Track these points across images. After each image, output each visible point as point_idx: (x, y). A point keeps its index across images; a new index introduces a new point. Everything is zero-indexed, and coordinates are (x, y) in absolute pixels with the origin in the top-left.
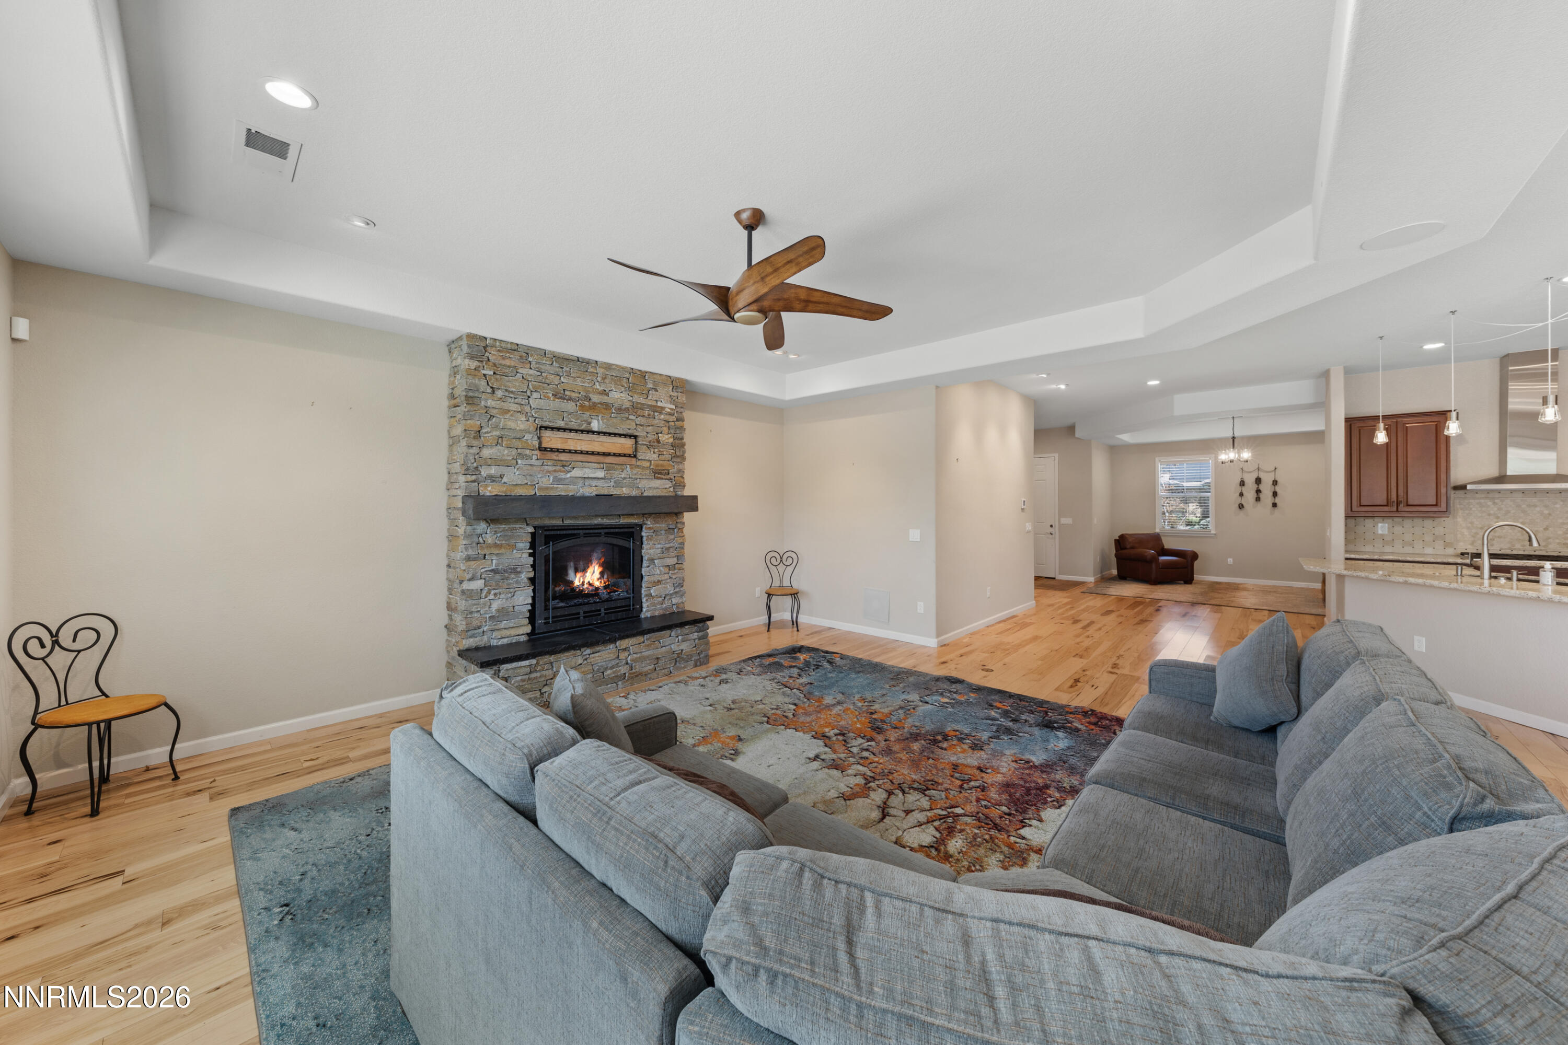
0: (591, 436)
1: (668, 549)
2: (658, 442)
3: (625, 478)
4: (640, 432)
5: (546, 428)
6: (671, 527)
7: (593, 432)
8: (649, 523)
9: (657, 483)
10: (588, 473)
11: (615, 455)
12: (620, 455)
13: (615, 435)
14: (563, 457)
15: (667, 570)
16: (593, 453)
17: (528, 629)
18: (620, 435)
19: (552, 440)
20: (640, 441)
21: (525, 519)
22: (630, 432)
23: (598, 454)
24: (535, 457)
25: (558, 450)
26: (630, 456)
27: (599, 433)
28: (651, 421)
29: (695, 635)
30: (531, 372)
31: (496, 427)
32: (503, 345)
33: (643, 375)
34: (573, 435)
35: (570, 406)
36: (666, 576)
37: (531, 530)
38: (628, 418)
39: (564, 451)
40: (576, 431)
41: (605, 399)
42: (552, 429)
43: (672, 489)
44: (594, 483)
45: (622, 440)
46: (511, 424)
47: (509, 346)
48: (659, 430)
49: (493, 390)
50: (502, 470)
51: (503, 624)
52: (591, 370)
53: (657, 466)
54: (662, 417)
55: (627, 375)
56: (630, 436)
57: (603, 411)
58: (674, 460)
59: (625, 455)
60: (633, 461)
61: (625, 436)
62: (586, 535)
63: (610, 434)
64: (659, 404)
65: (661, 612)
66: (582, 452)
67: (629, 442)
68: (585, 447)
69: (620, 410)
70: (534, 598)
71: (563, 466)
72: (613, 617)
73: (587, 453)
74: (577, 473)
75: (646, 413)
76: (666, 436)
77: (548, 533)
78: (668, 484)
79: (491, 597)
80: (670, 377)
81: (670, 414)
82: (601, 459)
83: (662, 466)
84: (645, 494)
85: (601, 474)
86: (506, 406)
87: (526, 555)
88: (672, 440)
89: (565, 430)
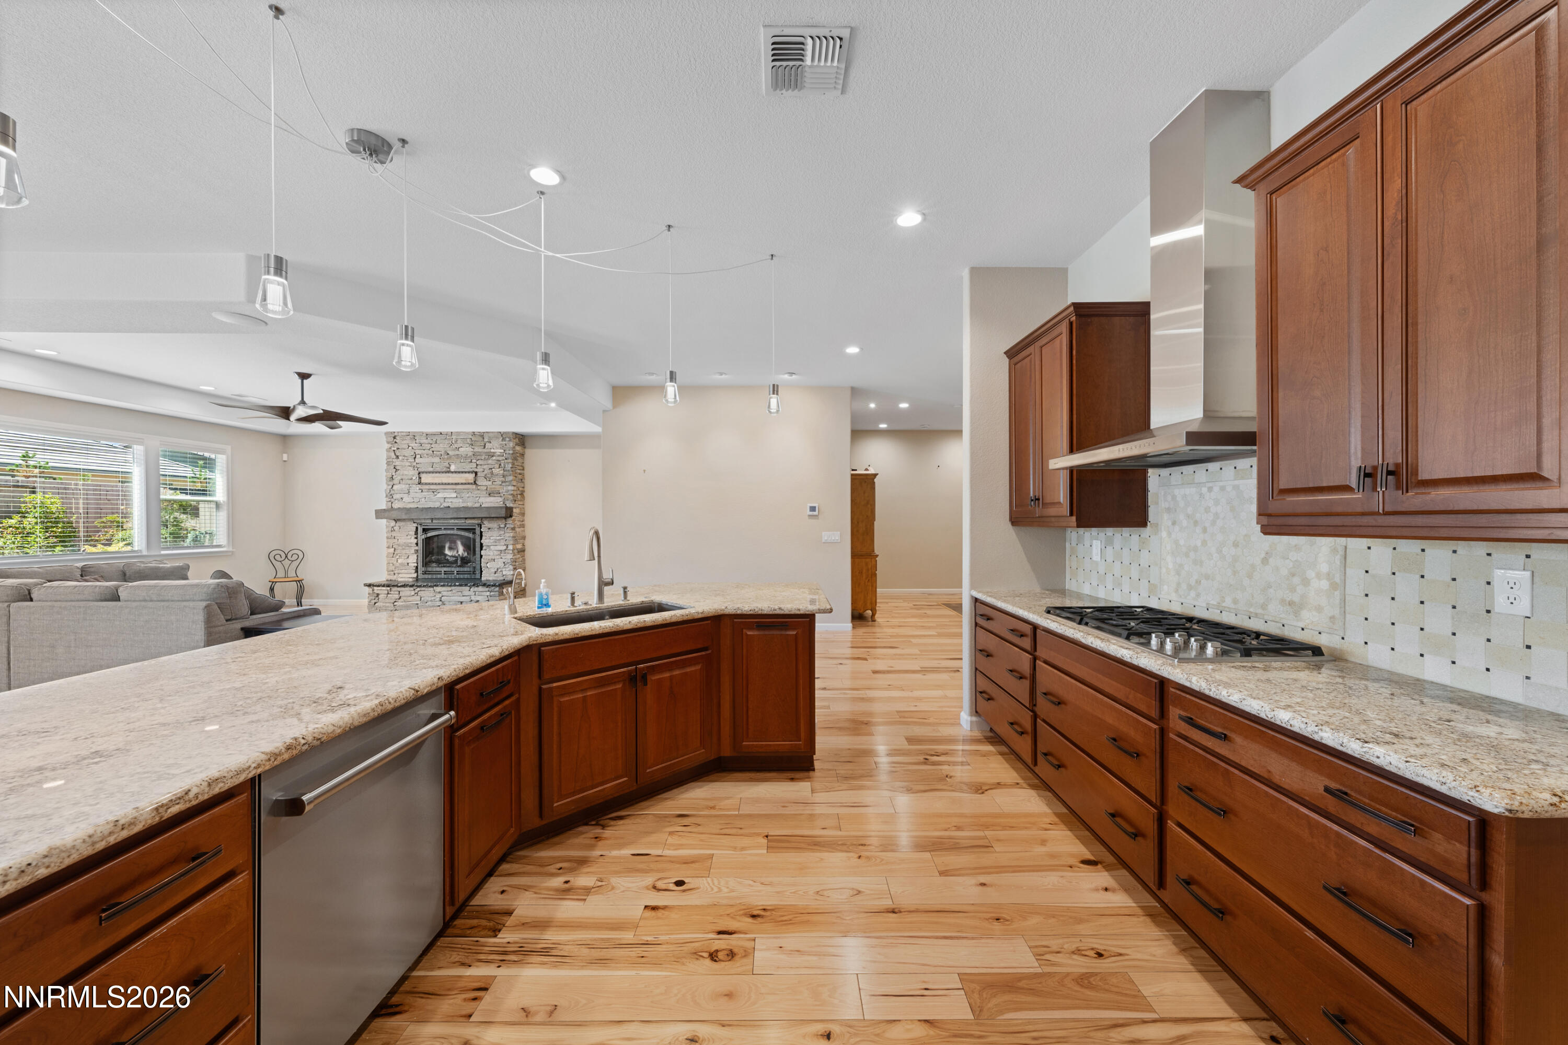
0: (450, 475)
1: (499, 540)
2: (492, 473)
3: (468, 497)
4: (479, 469)
5: (423, 472)
6: (502, 526)
7: (452, 472)
8: (486, 524)
9: (492, 499)
10: (446, 495)
11: (462, 484)
12: (465, 484)
13: (462, 472)
14: (432, 487)
15: (499, 553)
16: (449, 484)
17: (415, 575)
18: (466, 472)
19: (426, 478)
20: (479, 474)
21: (413, 519)
22: (471, 470)
23: (452, 484)
24: (418, 488)
25: (429, 484)
26: (472, 484)
27: (456, 472)
28: (485, 462)
29: (488, 593)
30: (416, 445)
31: (399, 475)
32: (402, 434)
33: (482, 435)
34: (437, 475)
35: (437, 460)
36: (498, 557)
37: (415, 525)
38: (471, 462)
39: (433, 484)
40: (439, 472)
41: (457, 452)
42: (426, 472)
43: (502, 503)
44: (450, 500)
45: (467, 475)
46: (406, 472)
47: (405, 434)
48: (492, 467)
49: (397, 457)
50: (401, 496)
51: (403, 571)
52: (448, 438)
53: (491, 488)
54: (494, 458)
55: (470, 437)
56: (472, 472)
57: (456, 459)
58: (503, 484)
59: (469, 484)
60: (474, 487)
61: (469, 472)
62: (445, 529)
63: (459, 472)
64: (492, 451)
65: (494, 579)
66: (442, 484)
67: (471, 477)
68: (445, 481)
69: (466, 457)
70: (417, 559)
71: (433, 492)
72: (462, 576)
73: (446, 484)
74: (439, 495)
75: (483, 458)
76: (498, 470)
77: (424, 527)
78: (500, 499)
79: (398, 557)
80: (500, 432)
81: (499, 456)
82: (454, 487)
83: (494, 488)
84: (483, 506)
85: (454, 495)
86: (403, 464)
87: (413, 538)
88: (502, 472)
89: (433, 472)
